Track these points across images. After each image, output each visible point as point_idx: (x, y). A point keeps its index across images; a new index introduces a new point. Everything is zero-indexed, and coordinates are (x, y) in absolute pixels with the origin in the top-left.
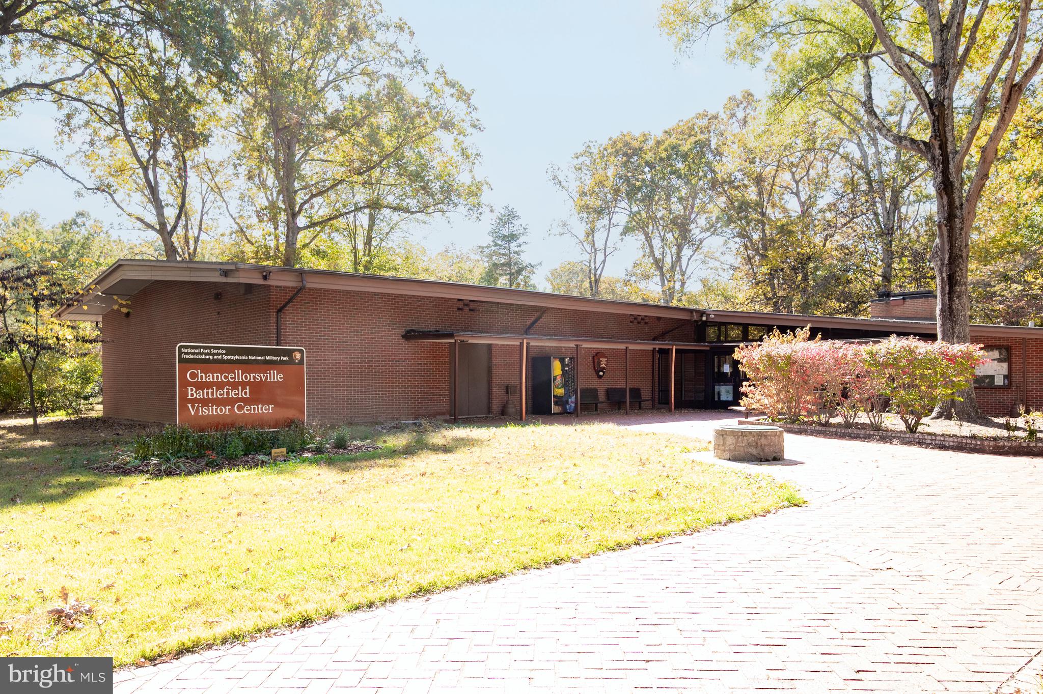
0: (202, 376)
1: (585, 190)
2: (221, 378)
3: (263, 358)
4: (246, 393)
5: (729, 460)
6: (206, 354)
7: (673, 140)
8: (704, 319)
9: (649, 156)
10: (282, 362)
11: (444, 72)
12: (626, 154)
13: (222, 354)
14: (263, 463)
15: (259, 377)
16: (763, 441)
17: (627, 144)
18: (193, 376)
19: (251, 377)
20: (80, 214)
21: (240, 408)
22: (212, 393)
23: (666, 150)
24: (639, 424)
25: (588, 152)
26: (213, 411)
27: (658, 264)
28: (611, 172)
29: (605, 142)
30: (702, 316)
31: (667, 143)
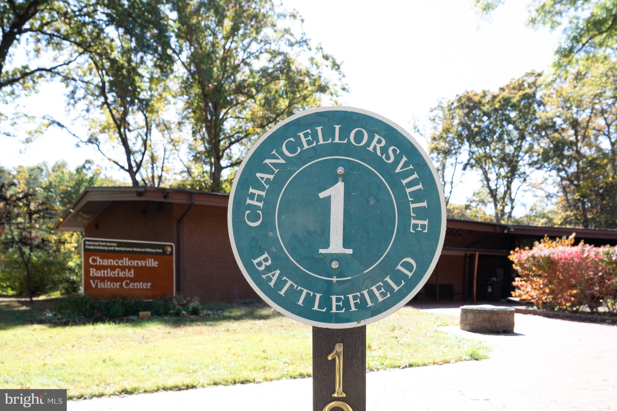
0: (100, 262)
1: (436, 137)
2: (113, 262)
3: (143, 250)
4: (131, 274)
5: (469, 331)
6: (103, 246)
7: (506, 94)
8: (506, 232)
9: (486, 108)
10: (157, 253)
11: (321, 48)
12: (468, 107)
13: (114, 246)
14: (133, 321)
15: (141, 263)
16: (495, 317)
17: (469, 99)
18: (94, 261)
19: (135, 263)
20: (88, 162)
21: (127, 284)
22: (107, 274)
23: (499, 102)
24: (436, 308)
25: (441, 106)
26: (108, 285)
27: (493, 193)
28: (456, 121)
29: (453, 98)
30: (504, 230)
31: (500, 97)
